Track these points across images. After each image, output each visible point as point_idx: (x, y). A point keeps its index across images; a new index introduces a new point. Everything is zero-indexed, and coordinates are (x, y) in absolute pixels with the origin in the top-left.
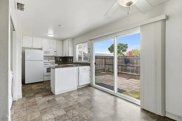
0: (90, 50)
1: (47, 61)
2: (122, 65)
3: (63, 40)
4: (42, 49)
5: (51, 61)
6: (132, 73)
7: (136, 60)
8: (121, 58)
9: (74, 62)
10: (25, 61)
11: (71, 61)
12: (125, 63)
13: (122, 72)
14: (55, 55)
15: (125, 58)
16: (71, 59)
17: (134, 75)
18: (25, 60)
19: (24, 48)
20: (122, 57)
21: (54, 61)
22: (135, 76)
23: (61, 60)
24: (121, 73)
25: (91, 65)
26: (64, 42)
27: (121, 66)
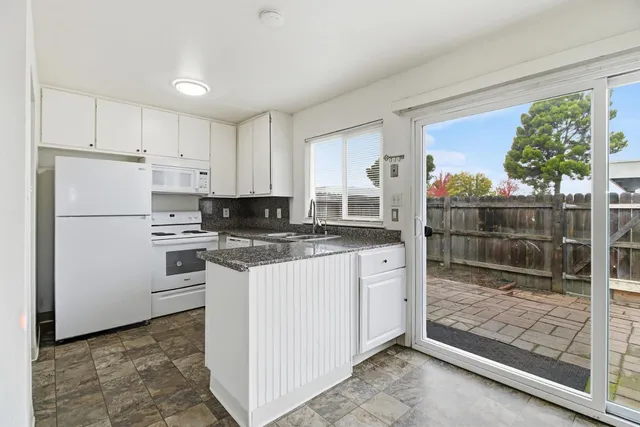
0: (401, 164)
1: (164, 218)
2: (470, 231)
3: (237, 123)
4: (139, 160)
5: (181, 218)
6: (515, 265)
7: (534, 212)
8: (465, 205)
9: (294, 220)
10: (58, 220)
11: (279, 216)
12: (481, 226)
13: (469, 262)
14: (203, 191)
15: (483, 205)
16: (279, 211)
17: (525, 275)
18: (57, 213)
19: (46, 153)
20: (467, 200)
21: (197, 217)
22: (528, 279)
23: (226, 213)
24: (466, 265)
25: (403, 238)
26: (243, 128)
27: (462, 239)
